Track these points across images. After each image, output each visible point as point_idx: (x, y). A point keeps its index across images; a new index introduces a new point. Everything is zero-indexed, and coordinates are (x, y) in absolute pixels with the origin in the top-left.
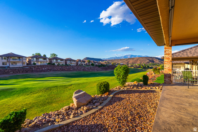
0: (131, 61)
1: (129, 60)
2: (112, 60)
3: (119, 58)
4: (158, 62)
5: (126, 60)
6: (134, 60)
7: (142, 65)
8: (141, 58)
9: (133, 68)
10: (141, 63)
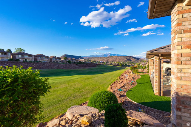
0: (110, 60)
1: (108, 58)
2: (92, 58)
3: (99, 56)
4: (134, 61)
5: (105, 58)
6: (114, 58)
7: (120, 63)
8: (120, 56)
9: (112, 65)
10: (119, 61)
